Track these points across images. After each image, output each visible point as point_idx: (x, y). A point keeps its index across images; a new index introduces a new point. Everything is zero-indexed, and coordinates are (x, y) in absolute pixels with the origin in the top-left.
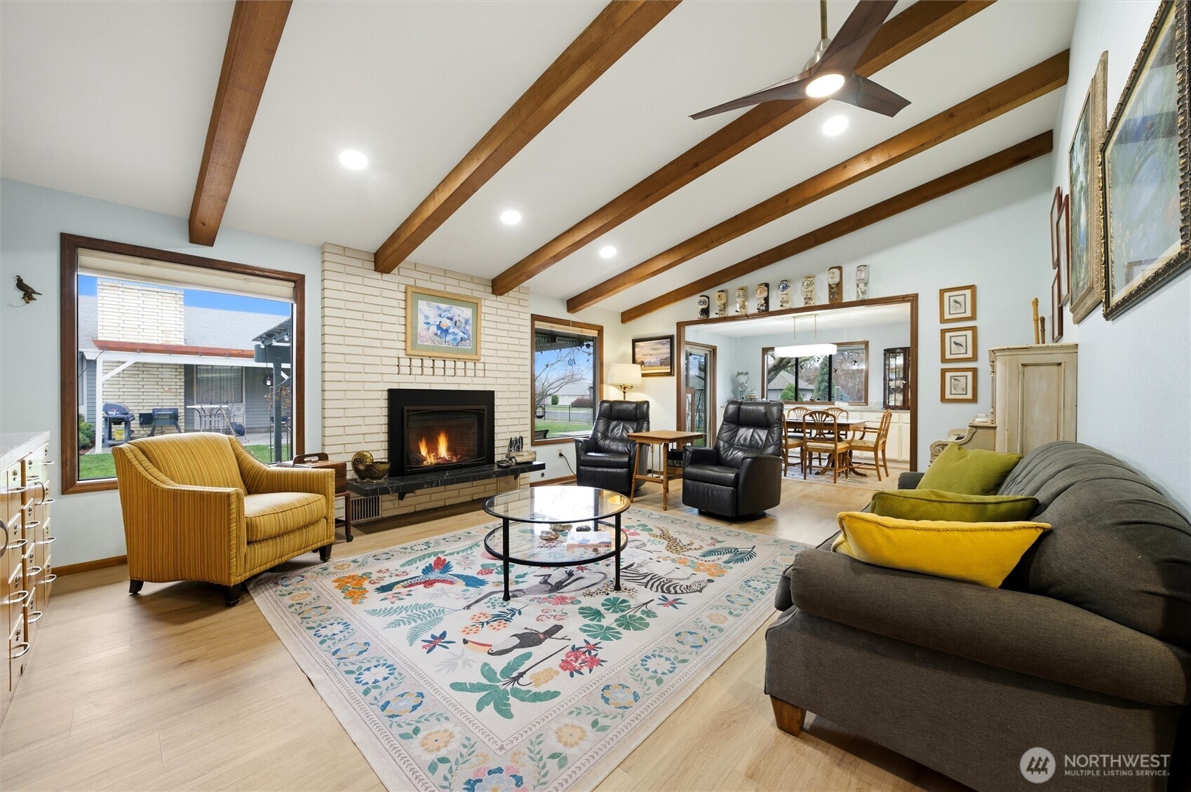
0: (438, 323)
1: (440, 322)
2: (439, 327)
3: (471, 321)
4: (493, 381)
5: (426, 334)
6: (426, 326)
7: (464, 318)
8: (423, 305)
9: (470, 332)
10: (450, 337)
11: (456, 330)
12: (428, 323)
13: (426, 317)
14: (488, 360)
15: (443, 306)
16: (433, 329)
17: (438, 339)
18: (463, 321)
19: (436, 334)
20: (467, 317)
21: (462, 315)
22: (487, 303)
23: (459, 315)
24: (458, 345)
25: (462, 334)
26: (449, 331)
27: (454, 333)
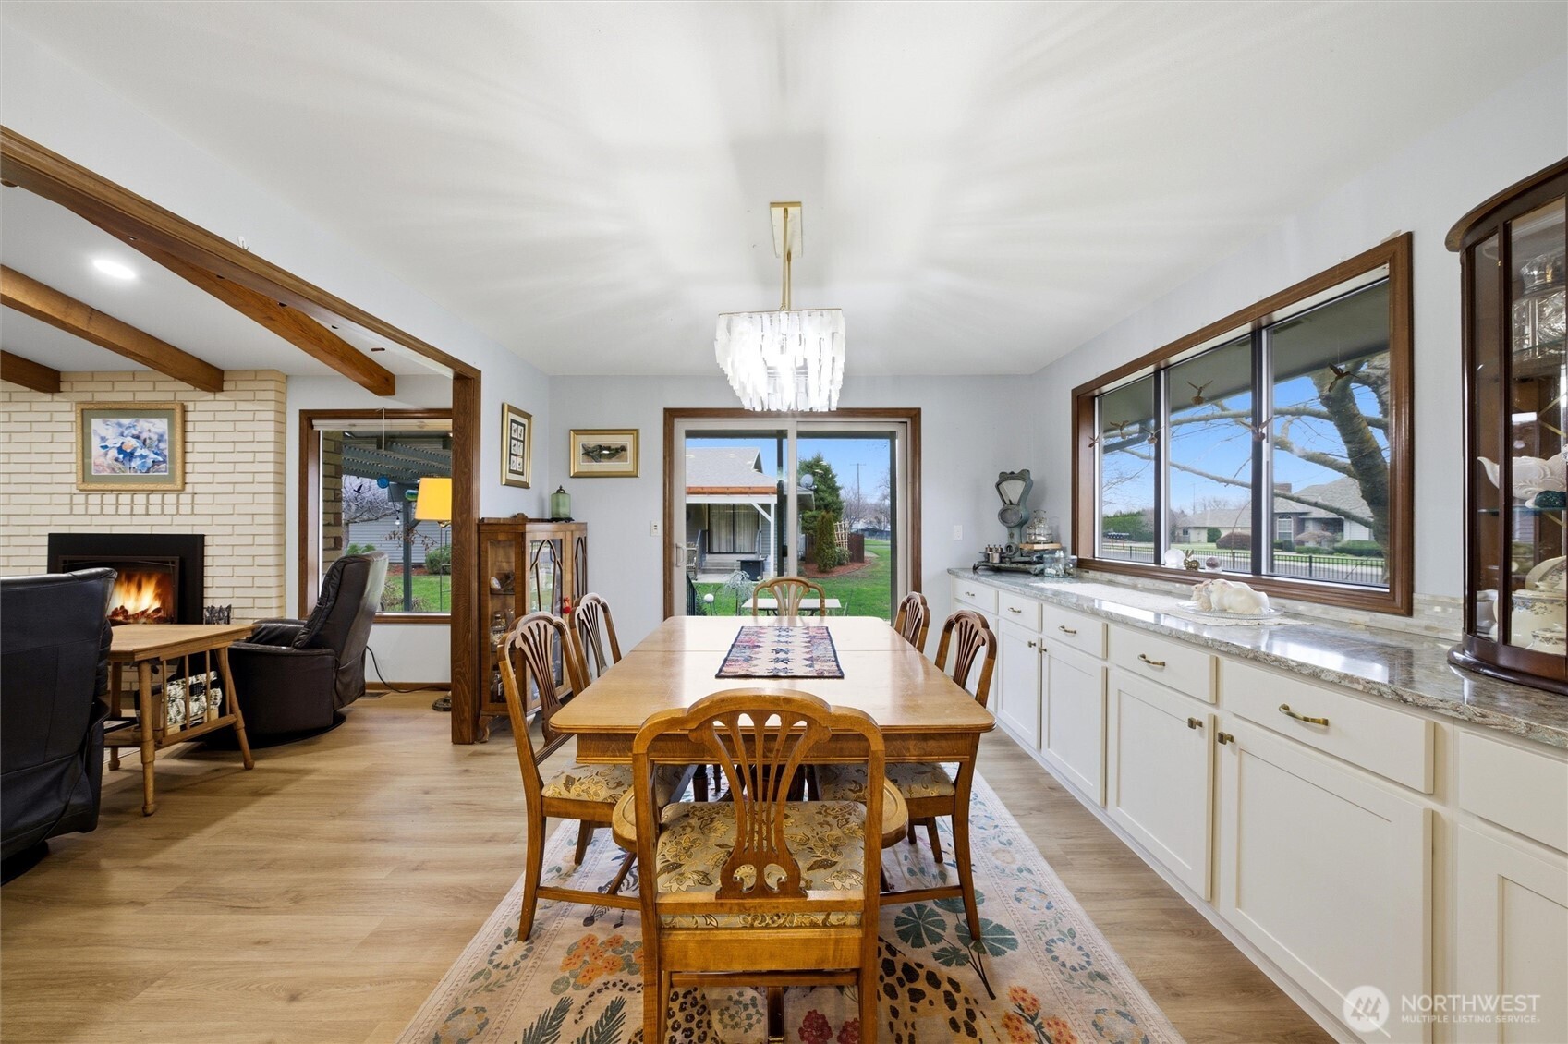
0: (118, 445)
1: (123, 443)
2: (120, 450)
3: (166, 437)
4: (207, 520)
5: (102, 460)
6: (103, 451)
7: (156, 433)
8: (97, 424)
9: (166, 452)
10: (136, 463)
11: (145, 452)
12: (106, 447)
13: (103, 439)
14: (198, 489)
15: (126, 421)
16: (113, 453)
17: (120, 465)
18: (155, 437)
19: (117, 460)
20: (160, 431)
21: (153, 429)
22: (200, 406)
23: (149, 431)
24: (148, 471)
25: (153, 456)
26: (136, 454)
27: (142, 457)
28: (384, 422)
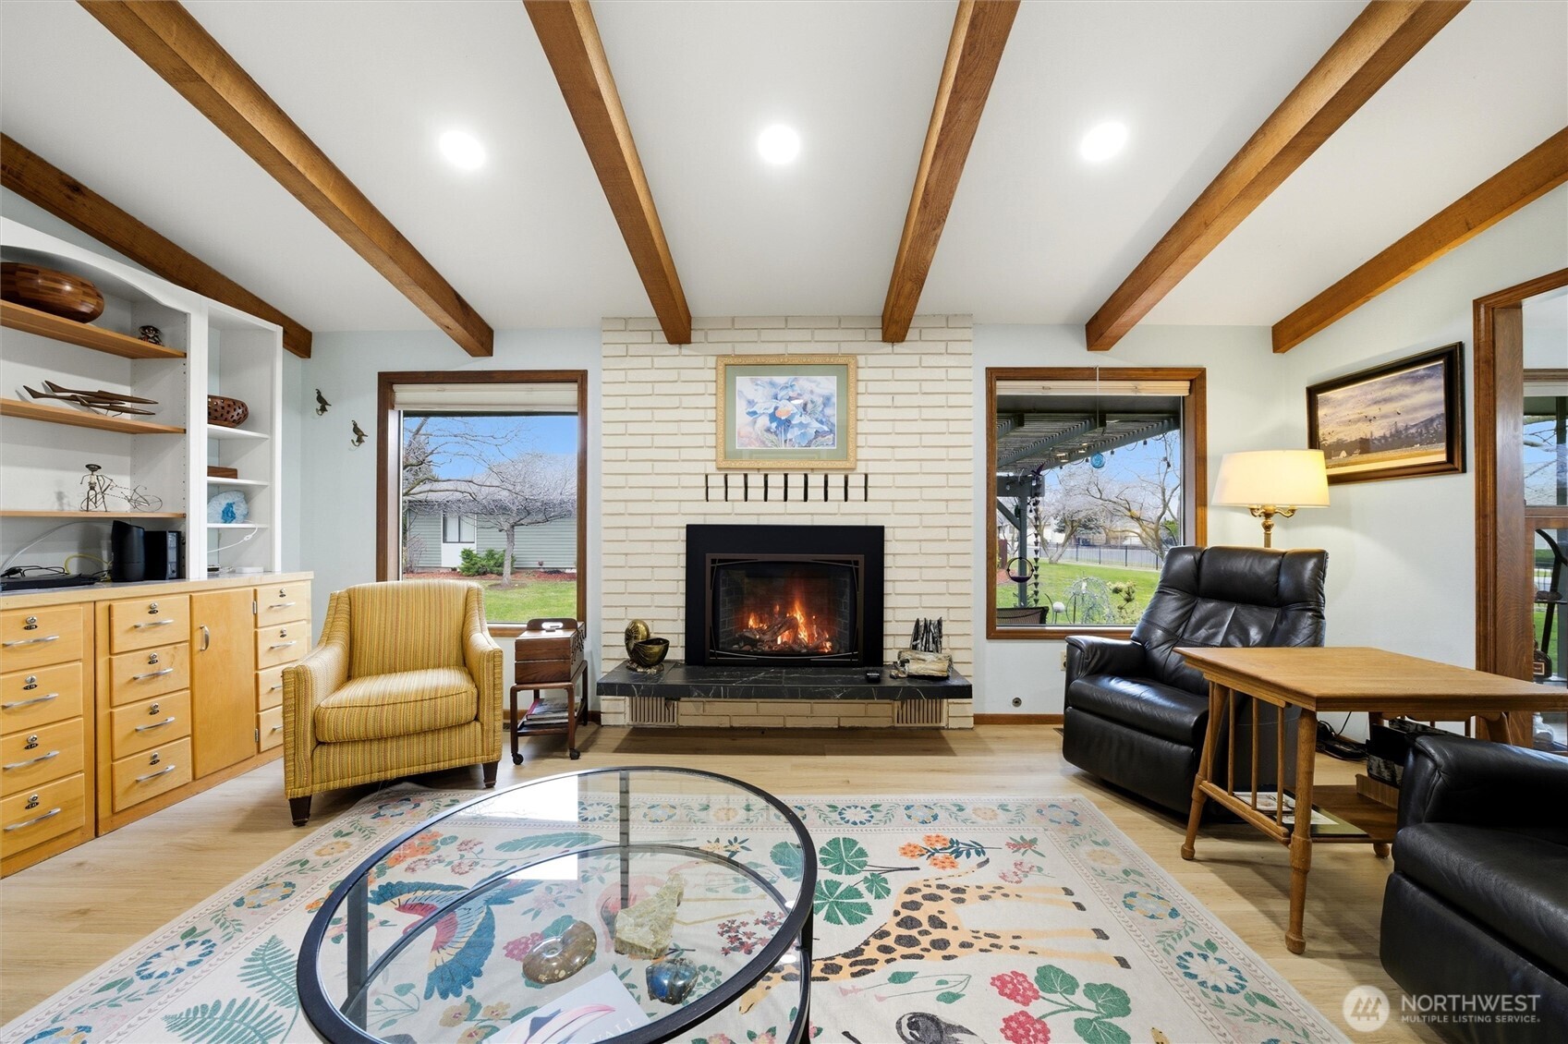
0: (771, 410)
1: (776, 408)
2: (773, 417)
3: (835, 400)
4: (887, 507)
5: (749, 431)
6: (750, 418)
7: (820, 396)
8: (743, 384)
9: (834, 420)
10: (793, 433)
11: (805, 419)
12: (755, 413)
13: (751, 403)
14: (871, 468)
15: (781, 380)
16: (764, 421)
17: (773, 437)
18: (819, 401)
19: (768, 430)
20: (826, 392)
21: (817, 390)
22: (873, 361)
23: (812, 392)
24: (809, 445)
25: (816, 425)
26: (793, 422)
27: (801, 425)
28: (1098, 384)
